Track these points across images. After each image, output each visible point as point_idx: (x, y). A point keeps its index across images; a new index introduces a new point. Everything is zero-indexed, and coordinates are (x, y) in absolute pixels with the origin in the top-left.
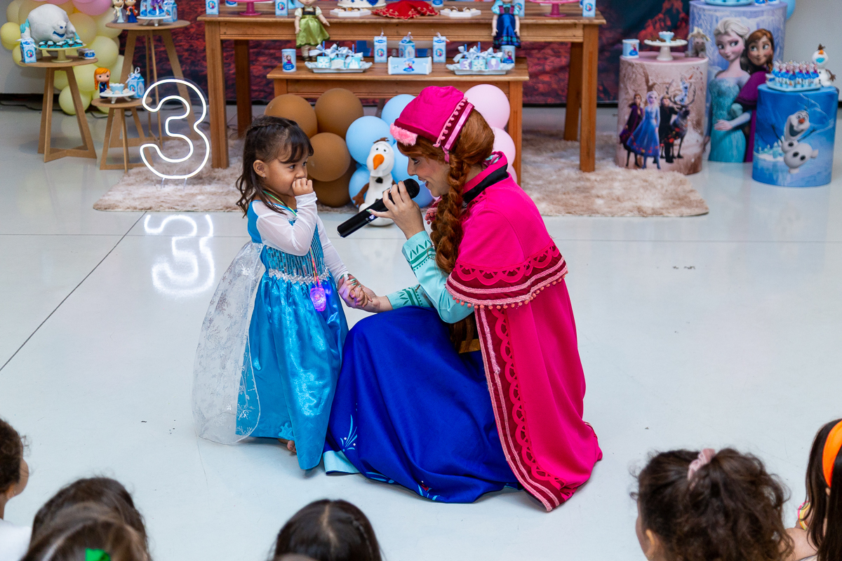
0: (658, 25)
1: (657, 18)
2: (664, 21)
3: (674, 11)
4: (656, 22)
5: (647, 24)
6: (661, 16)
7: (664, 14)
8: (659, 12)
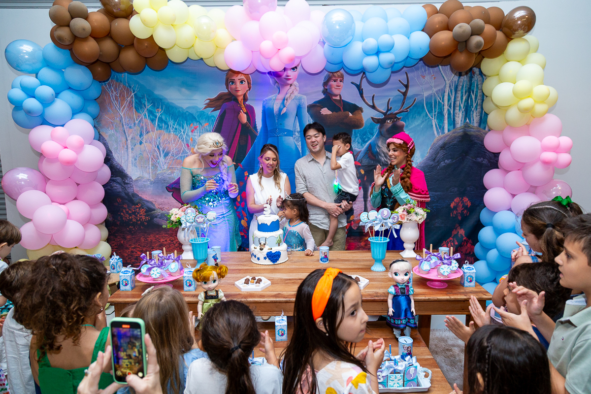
0: (449, 244)
1: (448, 240)
2: (453, 242)
3: (460, 236)
4: (448, 243)
5: (443, 244)
6: (451, 239)
7: (453, 238)
8: (450, 236)
